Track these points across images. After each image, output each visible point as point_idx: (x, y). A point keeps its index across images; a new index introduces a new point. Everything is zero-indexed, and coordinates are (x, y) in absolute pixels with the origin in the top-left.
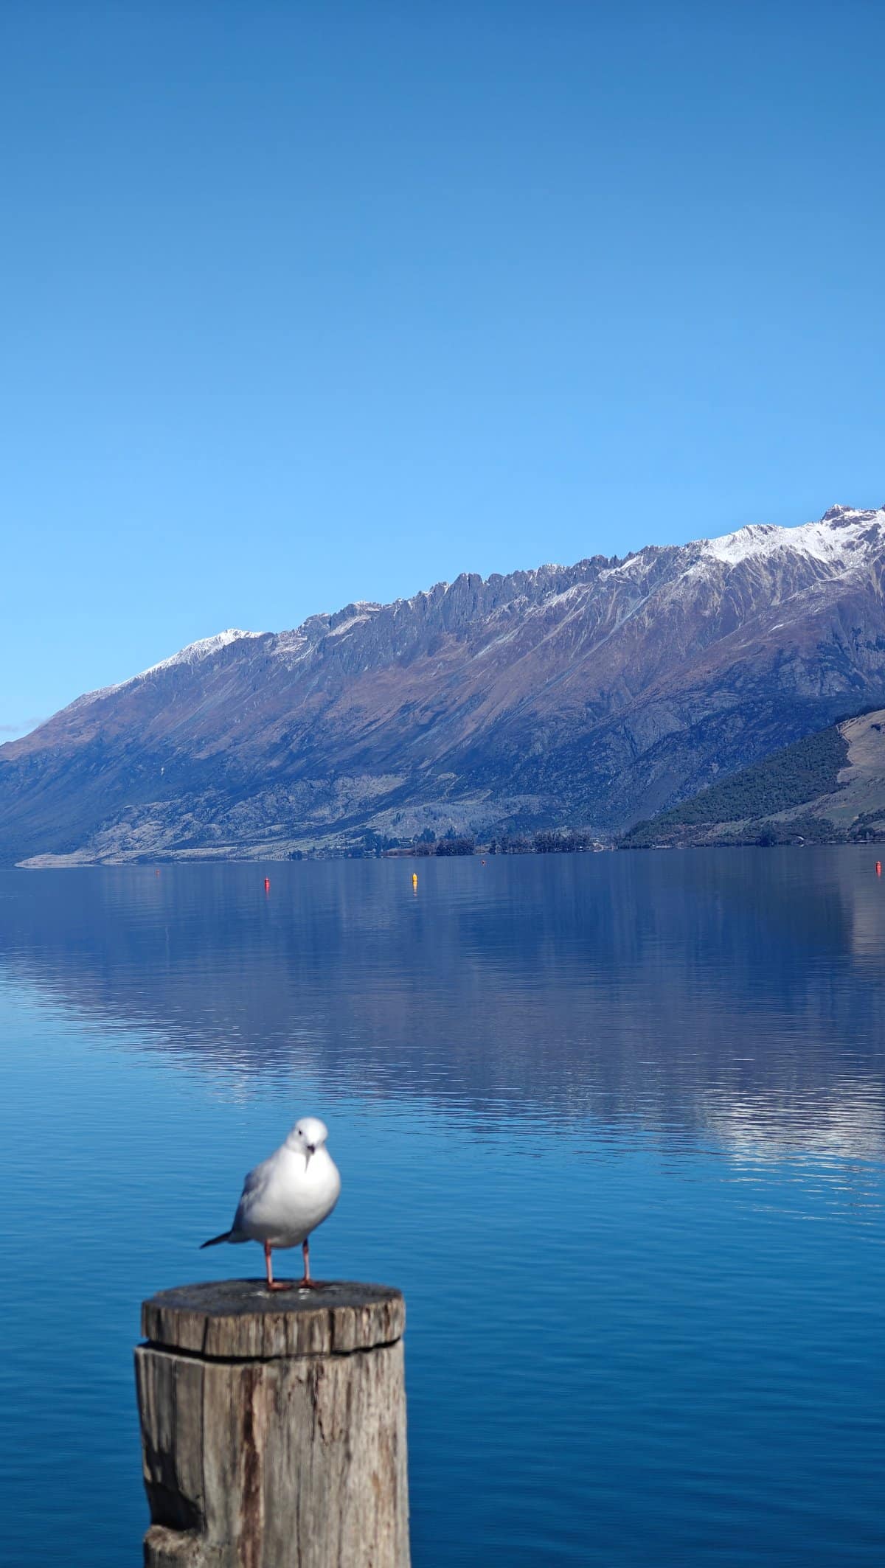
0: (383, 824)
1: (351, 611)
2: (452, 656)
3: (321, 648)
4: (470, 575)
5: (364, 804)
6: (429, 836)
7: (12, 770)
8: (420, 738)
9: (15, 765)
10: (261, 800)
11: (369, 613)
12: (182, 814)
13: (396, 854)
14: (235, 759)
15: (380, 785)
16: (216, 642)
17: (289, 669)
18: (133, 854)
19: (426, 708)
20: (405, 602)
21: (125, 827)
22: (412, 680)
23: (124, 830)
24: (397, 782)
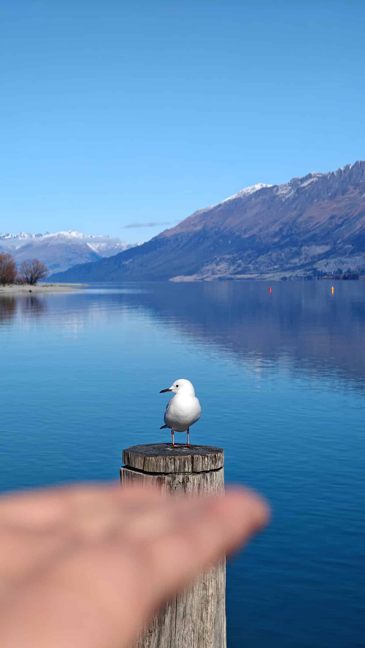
0: (321, 266)
1: (310, 176)
2: (352, 196)
3: (297, 192)
4: (361, 162)
5: (313, 257)
6: (340, 271)
7: (168, 241)
8: (337, 231)
9: (170, 239)
10: (270, 255)
11: (318, 177)
12: (237, 261)
13: (325, 279)
14: (260, 238)
15: (320, 250)
16: (253, 189)
17: (283, 200)
18: (217, 276)
19: (341, 218)
20: (333, 173)
21: (214, 265)
22: (335, 206)
23: (214, 266)
24: (327, 248)
